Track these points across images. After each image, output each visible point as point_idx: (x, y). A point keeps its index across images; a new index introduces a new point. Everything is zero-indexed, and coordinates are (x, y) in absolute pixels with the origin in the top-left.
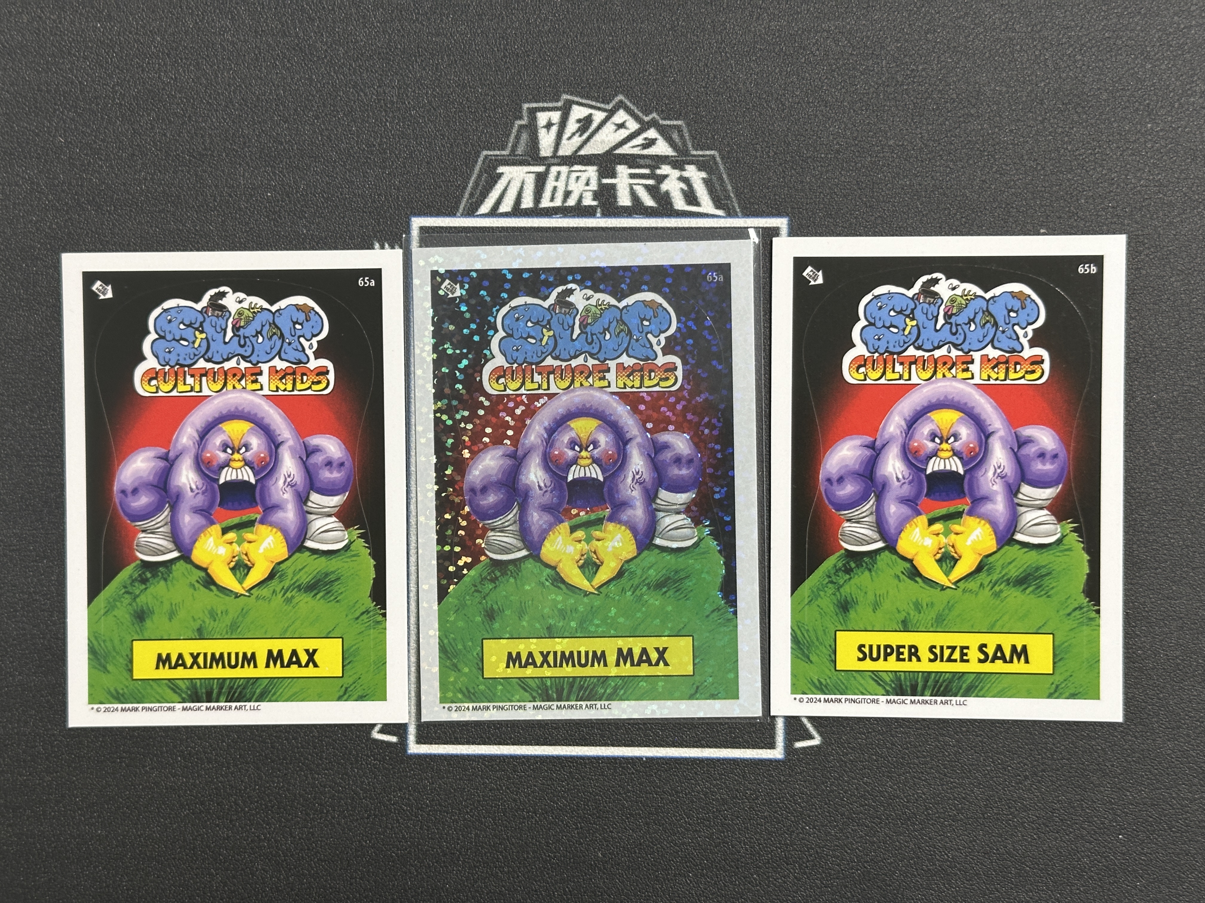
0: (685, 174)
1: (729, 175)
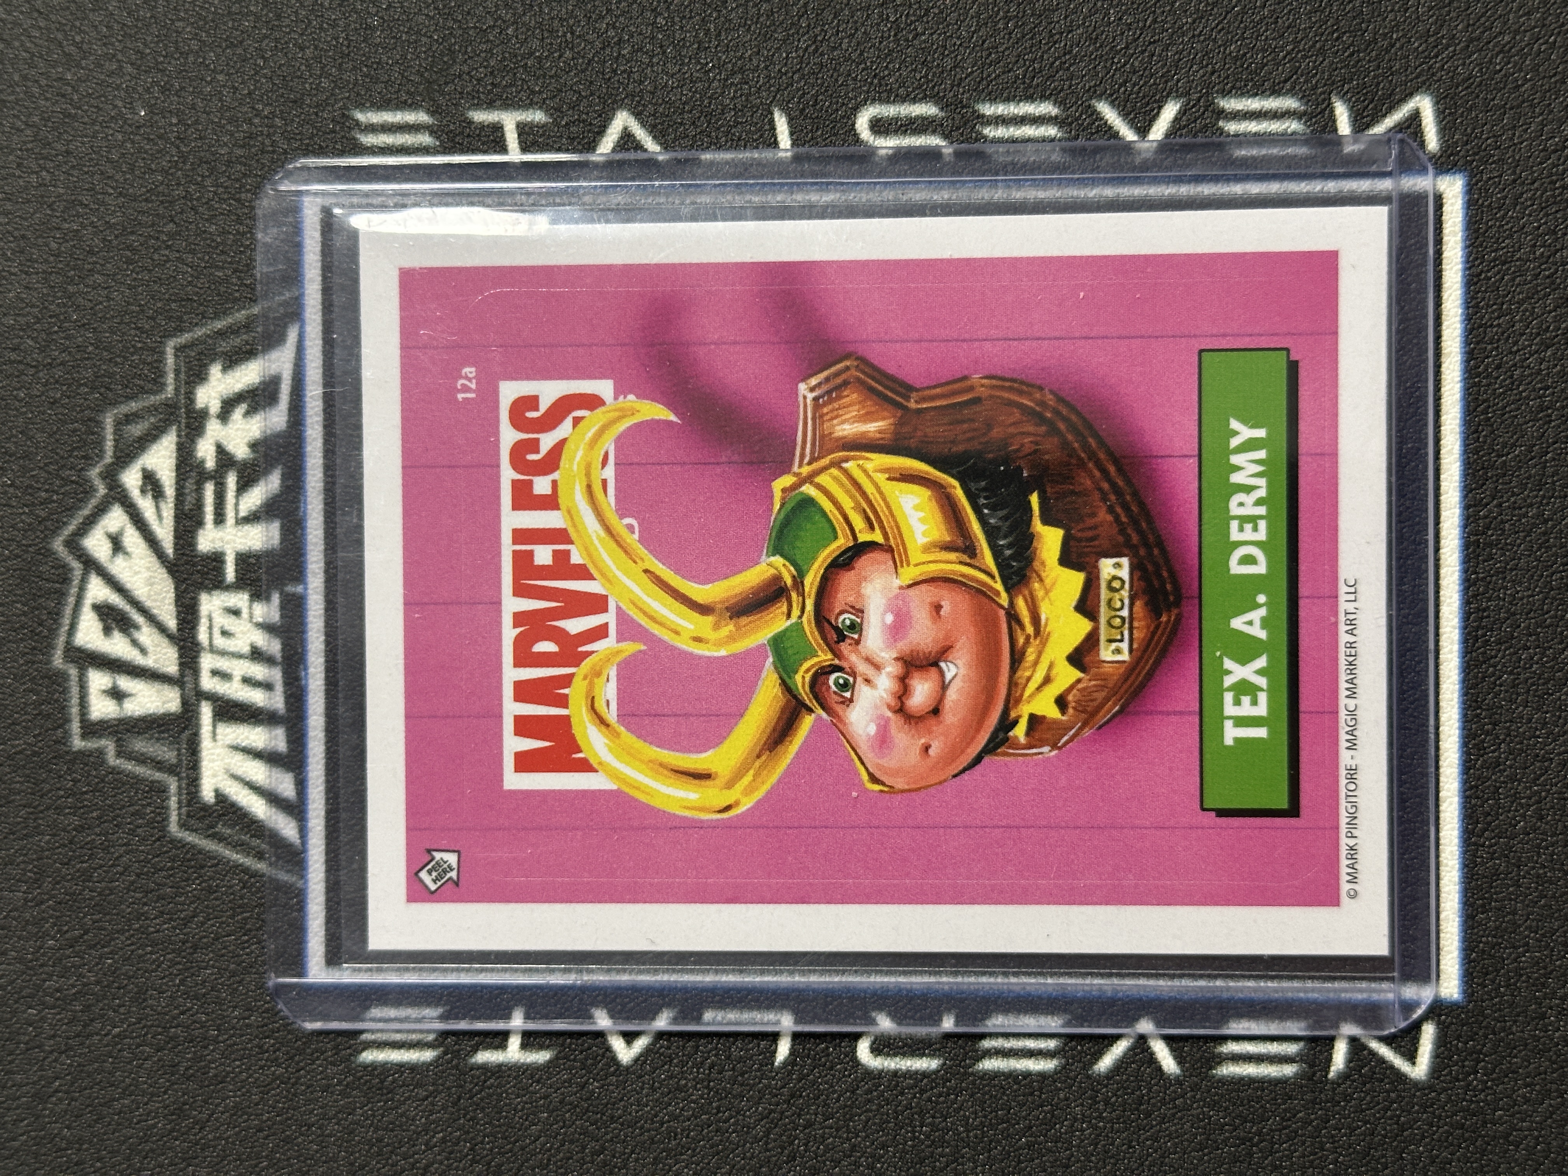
0: (215, 407)
1: (216, 316)
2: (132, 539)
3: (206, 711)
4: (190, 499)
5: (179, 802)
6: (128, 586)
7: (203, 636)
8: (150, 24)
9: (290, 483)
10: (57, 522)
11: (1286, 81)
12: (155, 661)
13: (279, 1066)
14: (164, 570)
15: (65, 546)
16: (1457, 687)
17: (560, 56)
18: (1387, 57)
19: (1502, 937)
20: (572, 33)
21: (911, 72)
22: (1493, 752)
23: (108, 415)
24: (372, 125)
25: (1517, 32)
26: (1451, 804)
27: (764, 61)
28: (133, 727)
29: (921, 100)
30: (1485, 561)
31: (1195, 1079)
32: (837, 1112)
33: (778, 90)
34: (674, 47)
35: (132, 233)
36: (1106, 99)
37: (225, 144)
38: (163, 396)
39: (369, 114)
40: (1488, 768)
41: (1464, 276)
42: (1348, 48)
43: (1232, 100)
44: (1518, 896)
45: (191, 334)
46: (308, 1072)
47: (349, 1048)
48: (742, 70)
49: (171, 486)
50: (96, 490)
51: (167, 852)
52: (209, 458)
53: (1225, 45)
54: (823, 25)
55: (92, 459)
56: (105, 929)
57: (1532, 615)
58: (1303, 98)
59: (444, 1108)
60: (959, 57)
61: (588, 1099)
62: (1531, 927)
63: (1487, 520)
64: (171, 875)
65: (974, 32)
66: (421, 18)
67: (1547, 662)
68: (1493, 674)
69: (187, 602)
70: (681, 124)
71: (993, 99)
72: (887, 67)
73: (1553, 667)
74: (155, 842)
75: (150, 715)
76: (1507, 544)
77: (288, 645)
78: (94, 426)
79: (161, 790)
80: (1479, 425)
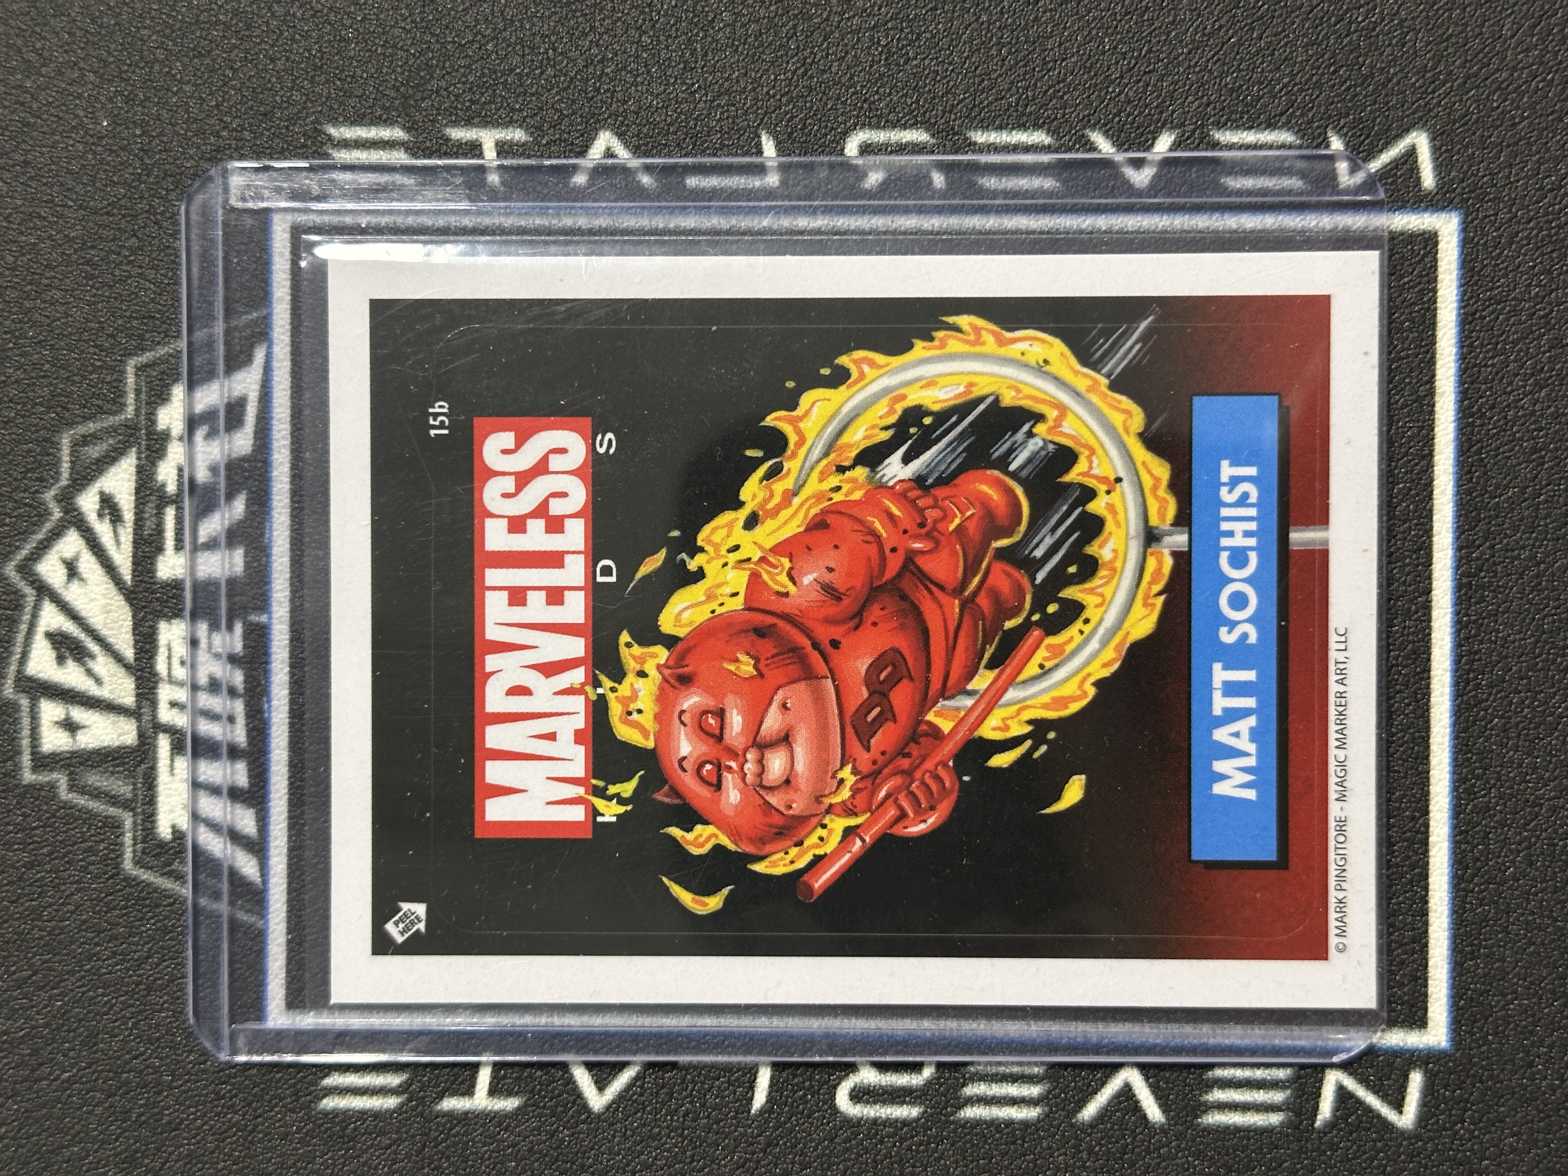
0: (177, 429)
2: (88, 564)
3: (164, 744)
4: (150, 524)
5: (134, 838)
6: (83, 614)
7: (161, 666)
8: (113, 32)
9: (255, 508)
10: (9, 546)
11: (1282, 114)
12: (111, 692)
13: (236, 1113)
14: (121, 597)
15: (17, 571)
16: (1448, 730)
17: (542, 73)
18: (1384, 92)
19: (1490, 984)
20: (554, 50)
21: (901, 97)
22: (1484, 796)
23: (65, 435)
24: (345, 140)
25: (1514, 69)
26: (1441, 849)
27: (751, 83)
28: (87, 760)
29: (911, 126)
30: (1477, 603)
31: (1180, 1128)
32: (815, 1161)
33: (766, 113)
34: (660, 67)
35: (93, 247)
36: (1100, 128)
37: (191, 157)
38: (123, 417)
39: (342, 129)
40: (1478, 813)
41: (1459, 315)
42: (1345, 82)
43: (1228, 133)
44: (1506, 943)
45: (153, 353)
46: (266, 1119)
47: (309, 1095)
48: (728, 92)
49: (129, 511)
50: (50, 514)
51: (120, 890)
52: (170, 481)
53: (1221, 77)
54: (813, 47)
55: (46, 481)
56: (54, 970)
57: (1523, 658)
58: (1300, 132)
59: (408, 1156)
60: (951, 83)
61: (558, 1147)
62: (1519, 974)
63: (1479, 562)
64: (125, 915)
65: (967, 58)
66: (397, 32)
67: (1538, 706)
68: (1484, 718)
69: (145, 630)
70: (665, 145)
71: (985, 127)
72: (877, 92)
73: (1545, 711)
74: (108, 879)
75: (105, 748)
76: (1499, 586)
77: (251, 676)
78: (50, 447)
79: (116, 826)
80: (1472, 466)
